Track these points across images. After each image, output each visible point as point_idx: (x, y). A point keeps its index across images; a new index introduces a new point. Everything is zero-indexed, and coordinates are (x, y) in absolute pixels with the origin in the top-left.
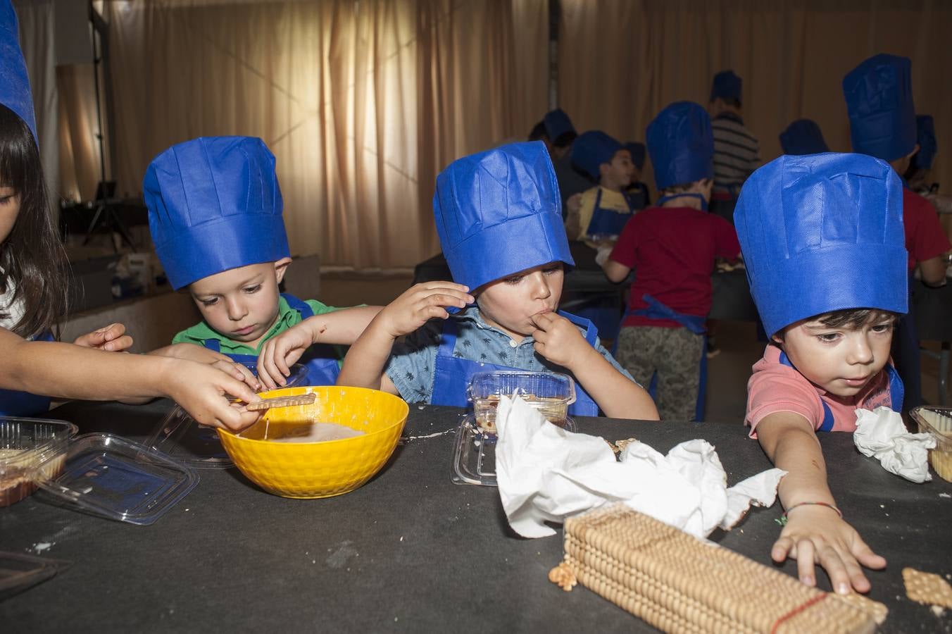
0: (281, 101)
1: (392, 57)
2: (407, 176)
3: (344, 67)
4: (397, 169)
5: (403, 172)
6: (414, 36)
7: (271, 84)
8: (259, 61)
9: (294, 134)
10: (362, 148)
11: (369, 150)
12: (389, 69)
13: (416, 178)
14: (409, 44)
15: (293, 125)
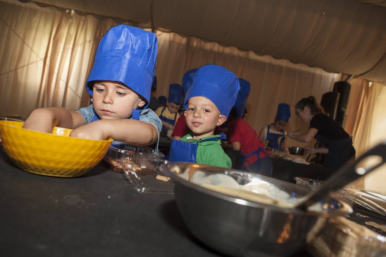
0: (27, 51)
1: (81, 44)
2: (77, 95)
3: (59, 44)
4: (73, 91)
5: (75, 92)
6: (93, 39)
7: (24, 42)
8: (20, 31)
9: (30, 66)
10: (60, 79)
11: (63, 81)
12: (79, 49)
13: (81, 97)
14: (90, 41)
15: (30, 62)
